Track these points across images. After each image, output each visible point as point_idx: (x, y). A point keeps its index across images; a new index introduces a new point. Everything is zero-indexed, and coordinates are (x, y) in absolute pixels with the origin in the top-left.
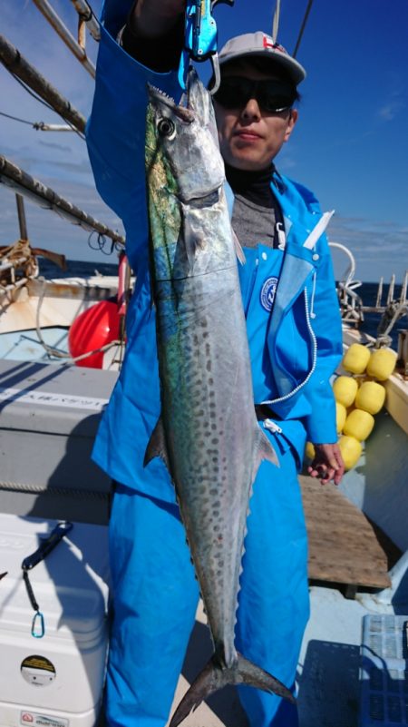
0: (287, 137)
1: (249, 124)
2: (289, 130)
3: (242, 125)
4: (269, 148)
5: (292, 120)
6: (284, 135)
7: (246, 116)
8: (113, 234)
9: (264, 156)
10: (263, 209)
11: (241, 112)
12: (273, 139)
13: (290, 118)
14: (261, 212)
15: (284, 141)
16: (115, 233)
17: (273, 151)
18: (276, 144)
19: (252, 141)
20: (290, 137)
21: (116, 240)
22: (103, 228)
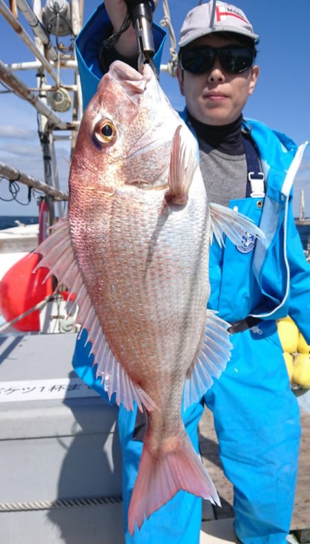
0: (251, 91)
1: (215, 86)
2: (252, 84)
3: (210, 89)
4: (235, 105)
5: (254, 75)
6: (248, 90)
7: (212, 79)
8: (28, 179)
9: (231, 112)
10: (236, 157)
11: (208, 77)
12: (238, 96)
13: (252, 74)
14: (234, 161)
15: (249, 95)
16: (30, 177)
17: (240, 106)
18: (241, 100)
19: (220, 101)
20: (254, 91)
21: (32, 186)
22: (12, 172)
